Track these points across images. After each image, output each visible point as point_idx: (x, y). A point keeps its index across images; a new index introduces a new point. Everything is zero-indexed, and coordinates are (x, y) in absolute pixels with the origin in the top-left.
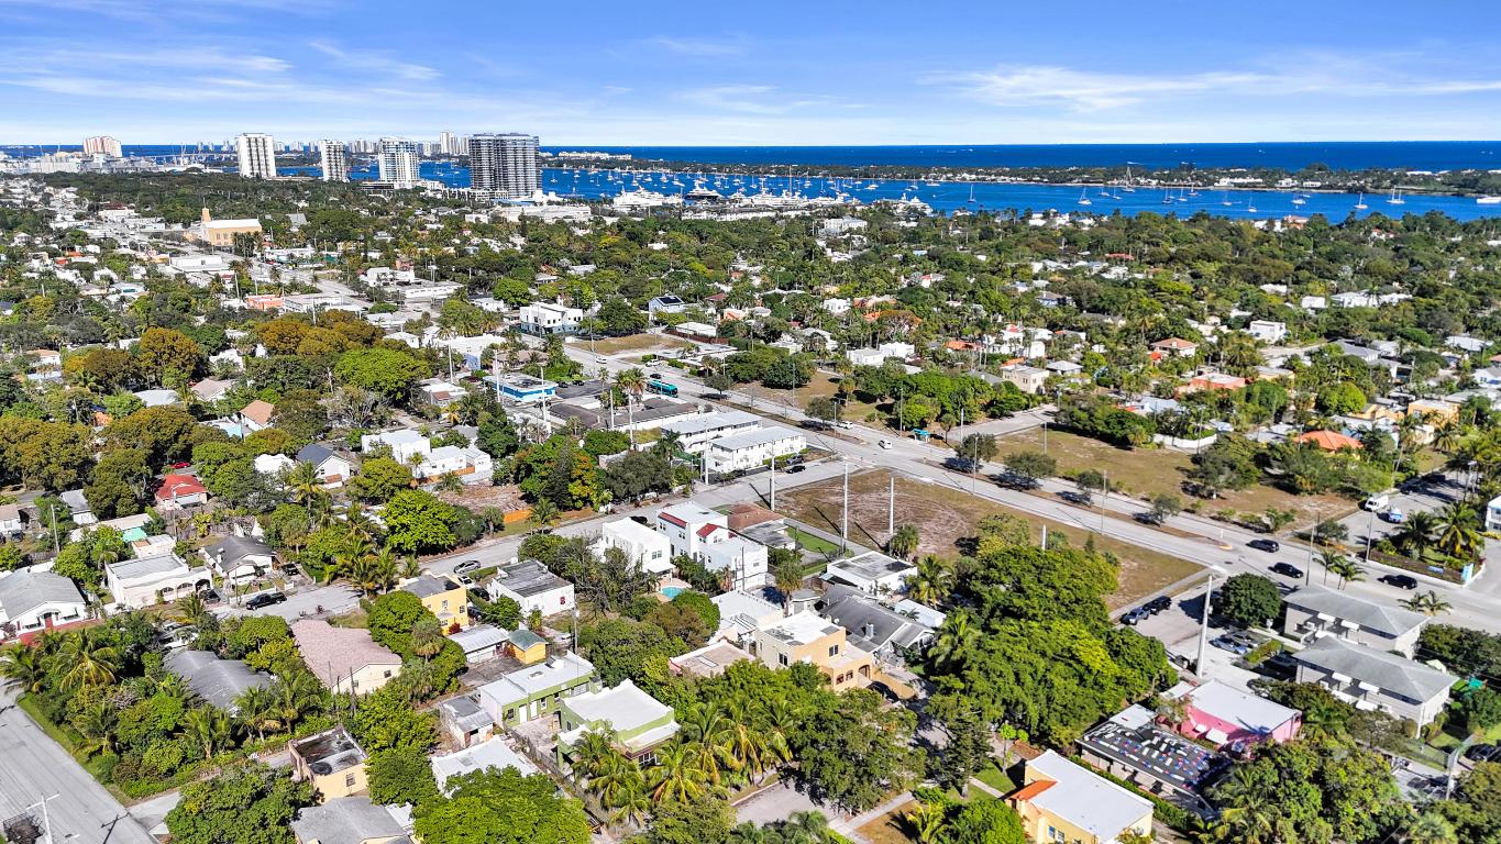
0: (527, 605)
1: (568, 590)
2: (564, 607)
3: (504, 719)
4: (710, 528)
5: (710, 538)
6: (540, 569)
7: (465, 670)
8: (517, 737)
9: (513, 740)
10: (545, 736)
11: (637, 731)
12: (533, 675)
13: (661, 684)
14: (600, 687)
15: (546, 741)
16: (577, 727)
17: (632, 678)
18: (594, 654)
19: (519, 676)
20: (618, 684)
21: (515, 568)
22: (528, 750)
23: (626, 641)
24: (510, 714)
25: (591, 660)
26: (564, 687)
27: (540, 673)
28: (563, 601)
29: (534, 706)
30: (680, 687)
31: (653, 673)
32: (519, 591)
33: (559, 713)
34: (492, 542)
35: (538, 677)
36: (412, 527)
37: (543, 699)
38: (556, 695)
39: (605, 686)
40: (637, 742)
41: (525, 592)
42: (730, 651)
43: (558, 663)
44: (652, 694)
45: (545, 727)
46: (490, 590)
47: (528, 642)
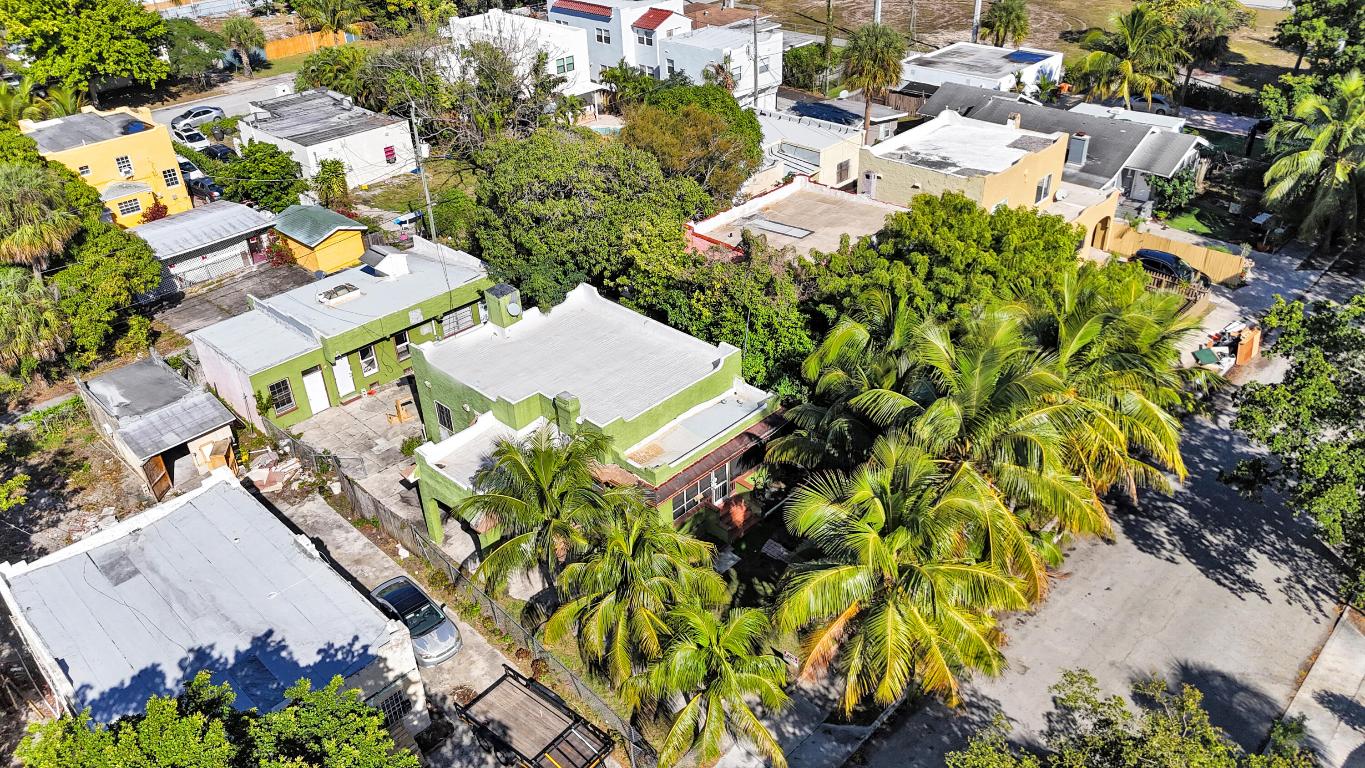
0: (310, 160)
1: (398, 134)
2: (393, 169)
3: (263, 409)
4: (658, 16)
5: (660, 32)
6: (337, 103)
7: (175, 299)
8: (304, 454)
9: (293, 464)
10: (382, 445)
11: (653, 420)
12: (330, 295)
13: (688, 287)
14: (516, 308)
15: (387, 458)
16: (469, 420)
17: (596, 281)
18: (481, 233)
19: (296, 301)
20: (559, 298)
21: (286, 103)
22: (336, 489)
23: (565, 191)
24: (279, 395)
25: (476, 250)
26: (416, 317)
27: (349, 288)
28: (390, 153)
29: (343, 368)
30: (748, 290)
31: (655, 261)
32: (294, 139)
33: (410, 381)
34: (249, 83)
35: (345, 297)
36: (67, 41)
37: (365, 351)
38: (399, 338)
39: (528, 303)
40: (656, 451)
41: (305, 140)
42: (824, 200)
43: (393, 263)
44: (661, 316)
45: (379, 419)
46: (236, 144)
47: (316, 226)
